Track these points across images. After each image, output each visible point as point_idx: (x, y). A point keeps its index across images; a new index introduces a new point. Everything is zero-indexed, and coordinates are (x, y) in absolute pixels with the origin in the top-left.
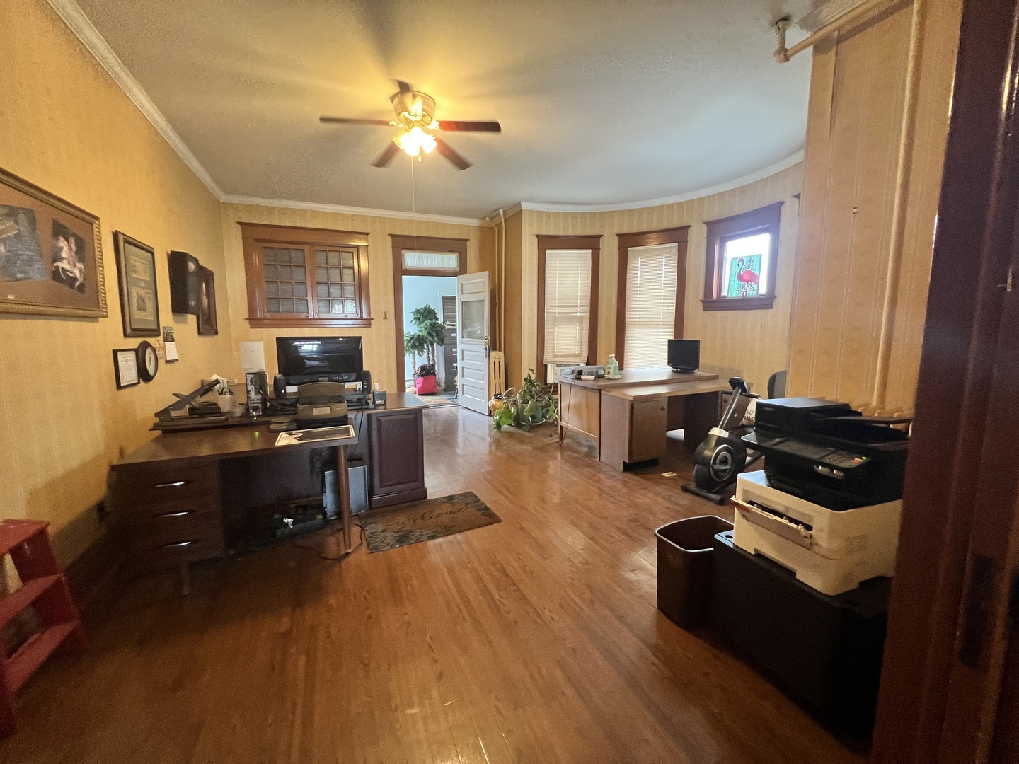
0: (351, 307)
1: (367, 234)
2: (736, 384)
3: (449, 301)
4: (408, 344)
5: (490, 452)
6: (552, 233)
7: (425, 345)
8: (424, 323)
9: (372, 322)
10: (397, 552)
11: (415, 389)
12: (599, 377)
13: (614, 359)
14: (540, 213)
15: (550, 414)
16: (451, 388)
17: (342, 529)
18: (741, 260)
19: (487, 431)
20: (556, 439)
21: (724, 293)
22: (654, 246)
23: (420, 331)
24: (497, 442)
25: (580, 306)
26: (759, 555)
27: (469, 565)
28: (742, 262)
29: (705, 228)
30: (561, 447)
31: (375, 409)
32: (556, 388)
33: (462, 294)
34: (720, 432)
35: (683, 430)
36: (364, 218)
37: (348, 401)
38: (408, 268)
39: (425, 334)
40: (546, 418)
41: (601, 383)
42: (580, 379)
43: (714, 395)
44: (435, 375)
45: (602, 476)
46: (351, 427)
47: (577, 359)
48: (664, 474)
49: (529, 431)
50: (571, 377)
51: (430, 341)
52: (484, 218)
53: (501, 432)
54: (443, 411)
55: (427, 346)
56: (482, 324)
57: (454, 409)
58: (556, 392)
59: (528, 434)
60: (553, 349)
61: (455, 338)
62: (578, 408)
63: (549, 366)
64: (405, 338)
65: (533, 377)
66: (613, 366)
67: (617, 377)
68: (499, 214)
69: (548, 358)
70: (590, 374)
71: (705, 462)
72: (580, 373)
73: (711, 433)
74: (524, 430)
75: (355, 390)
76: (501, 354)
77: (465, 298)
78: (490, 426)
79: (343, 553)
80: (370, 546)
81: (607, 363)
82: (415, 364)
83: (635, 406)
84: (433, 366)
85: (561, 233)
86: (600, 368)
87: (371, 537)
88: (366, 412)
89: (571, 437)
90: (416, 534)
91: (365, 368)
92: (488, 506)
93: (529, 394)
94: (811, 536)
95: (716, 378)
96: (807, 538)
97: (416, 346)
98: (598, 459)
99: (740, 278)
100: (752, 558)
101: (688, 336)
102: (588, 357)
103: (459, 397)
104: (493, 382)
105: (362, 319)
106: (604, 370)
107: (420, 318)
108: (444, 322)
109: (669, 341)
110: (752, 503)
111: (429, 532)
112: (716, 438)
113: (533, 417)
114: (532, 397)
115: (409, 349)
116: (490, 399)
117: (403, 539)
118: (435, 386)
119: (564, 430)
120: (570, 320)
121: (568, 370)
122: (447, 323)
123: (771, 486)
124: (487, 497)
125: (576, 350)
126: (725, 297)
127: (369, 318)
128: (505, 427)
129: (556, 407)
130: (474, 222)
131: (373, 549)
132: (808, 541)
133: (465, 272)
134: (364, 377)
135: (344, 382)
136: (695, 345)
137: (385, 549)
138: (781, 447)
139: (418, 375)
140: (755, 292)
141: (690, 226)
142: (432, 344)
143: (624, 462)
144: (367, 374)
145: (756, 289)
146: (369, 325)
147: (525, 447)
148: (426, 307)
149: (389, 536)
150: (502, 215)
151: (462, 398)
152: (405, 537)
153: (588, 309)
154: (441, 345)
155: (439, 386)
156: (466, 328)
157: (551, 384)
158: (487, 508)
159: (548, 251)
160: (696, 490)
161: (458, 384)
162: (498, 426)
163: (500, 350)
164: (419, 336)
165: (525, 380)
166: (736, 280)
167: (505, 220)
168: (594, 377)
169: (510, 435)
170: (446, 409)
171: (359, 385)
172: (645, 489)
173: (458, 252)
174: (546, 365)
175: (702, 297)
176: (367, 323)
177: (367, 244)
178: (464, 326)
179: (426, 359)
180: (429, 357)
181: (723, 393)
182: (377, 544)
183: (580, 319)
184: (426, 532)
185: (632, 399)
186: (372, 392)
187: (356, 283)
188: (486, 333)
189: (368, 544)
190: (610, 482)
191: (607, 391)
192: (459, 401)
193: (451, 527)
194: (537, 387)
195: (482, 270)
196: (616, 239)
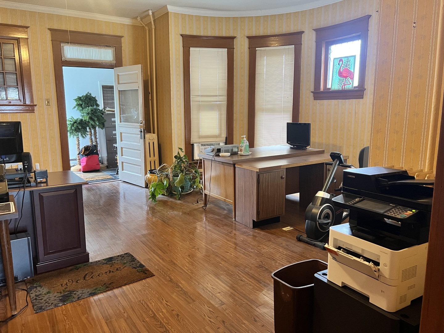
0: (13, 94)
1: (27, 27)
2: (335, 156)
3: (107, 90)
4: (71, 127)
5: (148, 219)
6: (194, 33)
7: (88, 128)
8: (86, 109)
9: (36, 108)
10: (60, 311)
11: (80, 167)
12: (234, 154)
13: (245, 139)
14: (184, 16)
15: (196, 184)
16: (112, 165)
17: (8, 295)
18: (341, 60)
19: (144, 200)
20: (201, 204)
21: (329, 86)
22: (275, 47)
23: (83, 116)
24: (152, 210)
25: (219, 96)
26: (345, 287)
27: (125, 315)
28: (341, 62)
29: (314, 33)
30: (205, 211)
31: (37, 186)
32: (200, 163)
33: (119, 84)
34: (324, 194)
35: (299, 194)
36: (23, 13)
37: (9, 180)
38: (67, 60)
39: (87, 118)
40: (194, 188)
41: (235, 158)
42: (219, 156)
43: (321, 166)
44: (98, 155)
45: (237, 233)
46: (12, 204)
47: (217, 140)
48: (284, 229)
49: (179, 199)
50: (212, 154)
51: (92, 124)
52: (136, 18)
53: (155, 201)
54: (106, 185)
55: (90, 129)
56: (137, 110)
57: (115, 183)
58: (200, 167)
59: (179, 202)
60: (198, 132)
61: (114, 122)
62: (217, 179)
63: (196, 146)
64: (68, 123)
65: (182, 154)
66: (245, 144)
67: (248, 154)
68: (149, 15)
69: (194, 139)
70: (227, 151)
71: (313, 218)
72: (219, 150)
73: (317, 195)
74: (175, 199)
75: (17, 170)
76: (155, 136)
77: (122, 88)
78: (147, 196)
79: (9, 315)
80: (35, 307)
81: (240, 142)
82: (79, 145)
83: (261, 176)
84: (96, 146)
85: (202, 34)
86: (235, 147)
87: (36, 299)
88: (28, 190)
89: (213, 202)
90: (78, 293)
91: (25, 151)
92: (143, 263)
93: (178, 169)
94: (379, 270)
95: (322, 152)
96: (376, 271)
97: (79, 129)
98: (234, 219)
99: (340, 74)
100: (340, 289)
101: (302, 120)
102: (226, 138)
103: (119, 173)
104: (148, 159)
105: (25, 105)
106: (238, 148)
107: (82, 104)
108: (105, 108)
109: (288, 124)
110: (339, 248)
111: (90, 290)
112: (321, 198)
113: (182, 188)
114: (182, 171)
115: (72, 132)
116: (146, 174)
117: (65, 298)
118: (98, 164)
119: (208, 197)
120: (211, 107)
121: (209, 148)
122: (108, 109)
123: (353, 234)
124: (141, 257)
125: (216, 132)
126: (330, 89)
127: (32, 104)
128: (159, 197)
129: (201, 179)
130: (127, 21)
131: (39, 309)
132: (377, 274)
133: (121, 65)
134: (25, 158)
135: (4, 163)
136: (307, 126)
137: (50, 308)
138: (359, 205)
139: (82, 155)
140: (351, 86)
141: (303, 32)
142: (94, 128)
143: (253, 220)
144: (28, 156)
145: (351, 83)
146: (33, 111)
147: (176, 212)
148: (87, 95)
149: (54, 296)
150: (151, 17)
151: (123, 174)
152: (68, 297)
153: (225, 98)
154: (102, 129)
155: (102, 163)
156: (124, 113)
157: (198, 160)
158: (142, 266)
159: (191, 49)
160: (307, 239)
161: (118, 162)
162: (153, 196)
163: (154, 133)
164: (82, 120)
165: (176, 157)
166: (337, 76)
167: (154, 21)
168: (229, 154)
169: (164, 203)
170: (108, 183)
171: (20, 165)
172: (270, 241)
173: (113, 47)
174: (193, 145)
175: (312, 89)
176: (31, 108)
177: (26, 37)
178: (122, 111)
179: (89, 140)
180: (92, 139)
181: (327, 164)
182: (42, 305)
183: (219, 107)
184: (87, 291)
185: (258, 171)
186: (32, 171)
187: (18, 72)
188: (141, 118)
189: (33, 306)
190: (242, 237)
191: (240, 165)
192: (120, 176)
193: (110, 284)
194: (186, 163)
195: (136, 63)
196: (247, 41)
